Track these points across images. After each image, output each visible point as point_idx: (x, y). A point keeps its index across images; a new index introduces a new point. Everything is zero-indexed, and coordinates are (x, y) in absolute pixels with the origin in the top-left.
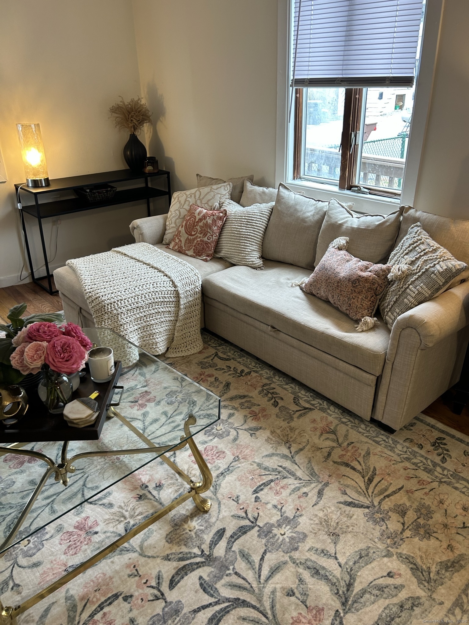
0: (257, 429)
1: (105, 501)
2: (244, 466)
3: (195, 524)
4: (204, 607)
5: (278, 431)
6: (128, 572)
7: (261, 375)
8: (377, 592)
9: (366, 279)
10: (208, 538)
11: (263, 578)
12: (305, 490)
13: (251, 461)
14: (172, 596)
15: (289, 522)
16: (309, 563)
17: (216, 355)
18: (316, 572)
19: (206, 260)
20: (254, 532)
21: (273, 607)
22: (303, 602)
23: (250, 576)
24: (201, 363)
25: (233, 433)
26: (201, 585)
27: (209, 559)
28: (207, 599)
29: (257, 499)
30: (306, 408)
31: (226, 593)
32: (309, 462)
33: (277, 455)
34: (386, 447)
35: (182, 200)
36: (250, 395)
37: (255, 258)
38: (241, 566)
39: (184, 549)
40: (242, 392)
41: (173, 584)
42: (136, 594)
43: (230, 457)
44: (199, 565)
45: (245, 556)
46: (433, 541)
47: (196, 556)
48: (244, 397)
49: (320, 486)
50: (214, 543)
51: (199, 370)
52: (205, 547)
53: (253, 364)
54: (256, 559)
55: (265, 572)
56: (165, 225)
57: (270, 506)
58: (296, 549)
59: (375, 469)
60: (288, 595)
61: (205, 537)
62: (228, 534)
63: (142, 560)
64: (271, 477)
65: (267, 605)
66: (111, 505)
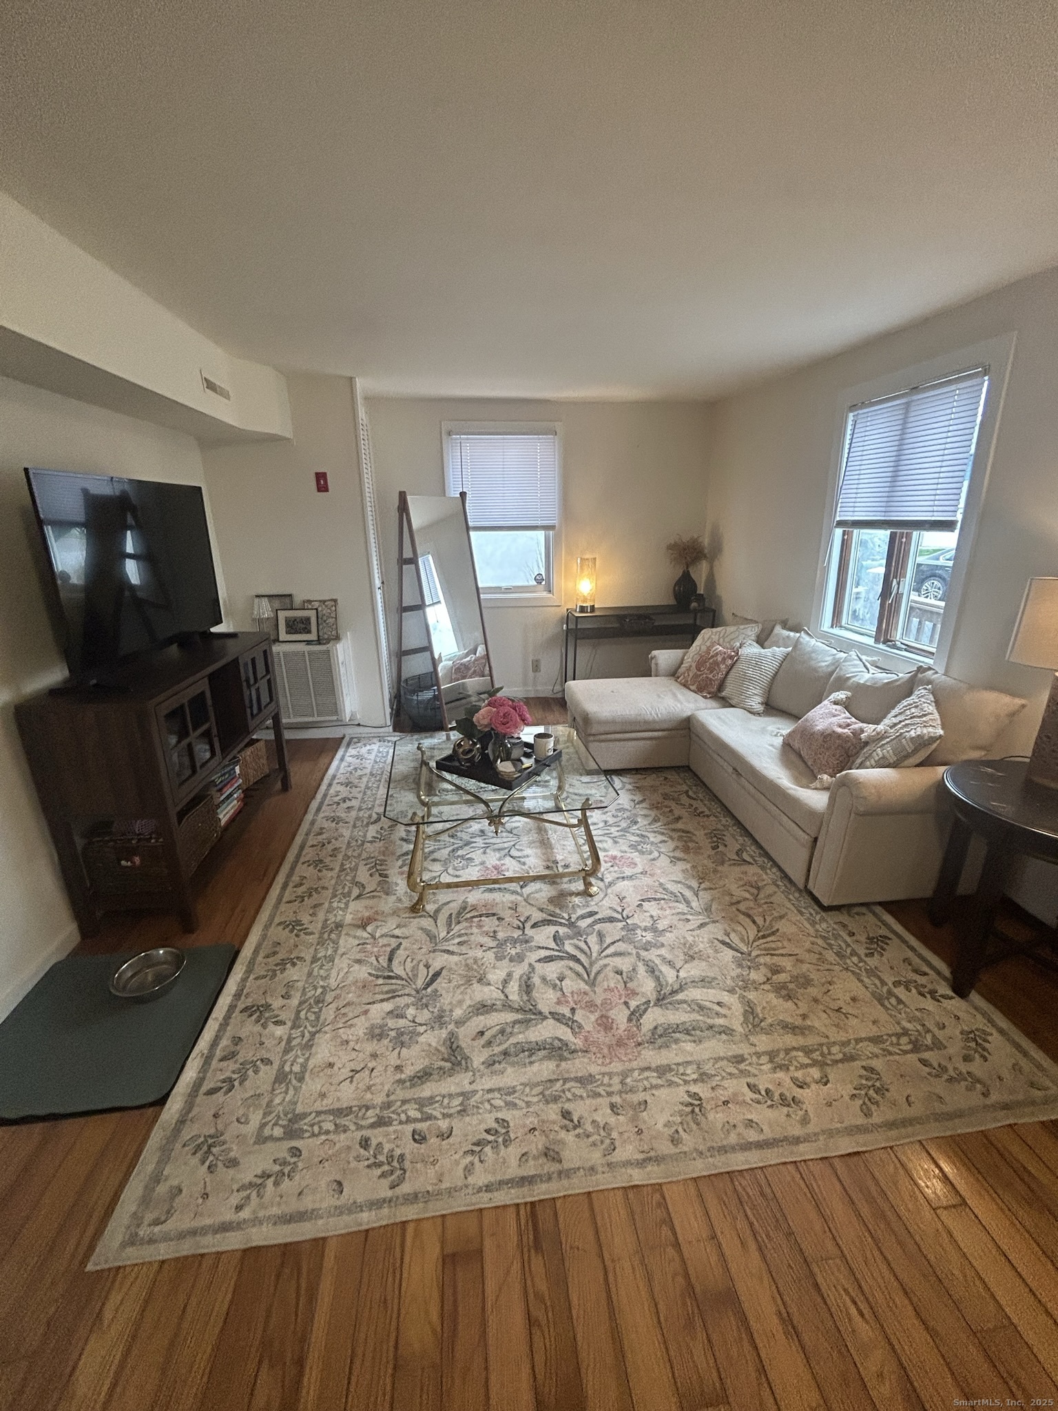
0: (679, 859)
1: (522, 860)
2: (647, 880)
3: (577, 900)
4: (547, 948)
5: (700, 869)
6: (510, 905)
7: (720, 821)
8: (697, 1008)
9: (839, 736)
10: (580, 912)
11: (604, 954)
12: (689, 917)
13: (655, 879)
14: (529, 932)
15: (655, 932)
16: (650, 963)
17: (687, 792)
18: (652, 970)
19: (705, 697)
20: (620, 925)
21: (598, 973)
22: (625, 983)
23: (595, 948)
24: (666, 794)
25: (656, 854)
26: (554, 936)
27: (571, 925)
28: (553, 945)
29: (640, 906)
30: (744, 861)
31: (568, 947)
32: (712, 900)
33: (684, 884)
34: (808, 919)
35: (706, 637)
36: (695, 833)
37: (756, 703)
38: (593, 940)
39: (558, 911)
40: (690, 828)
41: (533, 926)
42: (507, 919)
43: (639, 869)
44: (561, 924)
45: (601, 936)
46: (790, 1003)
47: (563, 918)
48: (688, 832)
49: (707, 920)
50: (583, 917)
51: (660, 799)
52: (574, 917)
53: (719, 810)
54: (608, 940)
55: (608, 951)
56: (683, 659)
57: (648, 914)
58: (647, 950)
59: (778, 930)
60: (617, 973)
61: (578, 910)
62: (597, 917)
63: (524, 903)
64: (662, 896)
65: (594, 971)
66: (524, 864)
